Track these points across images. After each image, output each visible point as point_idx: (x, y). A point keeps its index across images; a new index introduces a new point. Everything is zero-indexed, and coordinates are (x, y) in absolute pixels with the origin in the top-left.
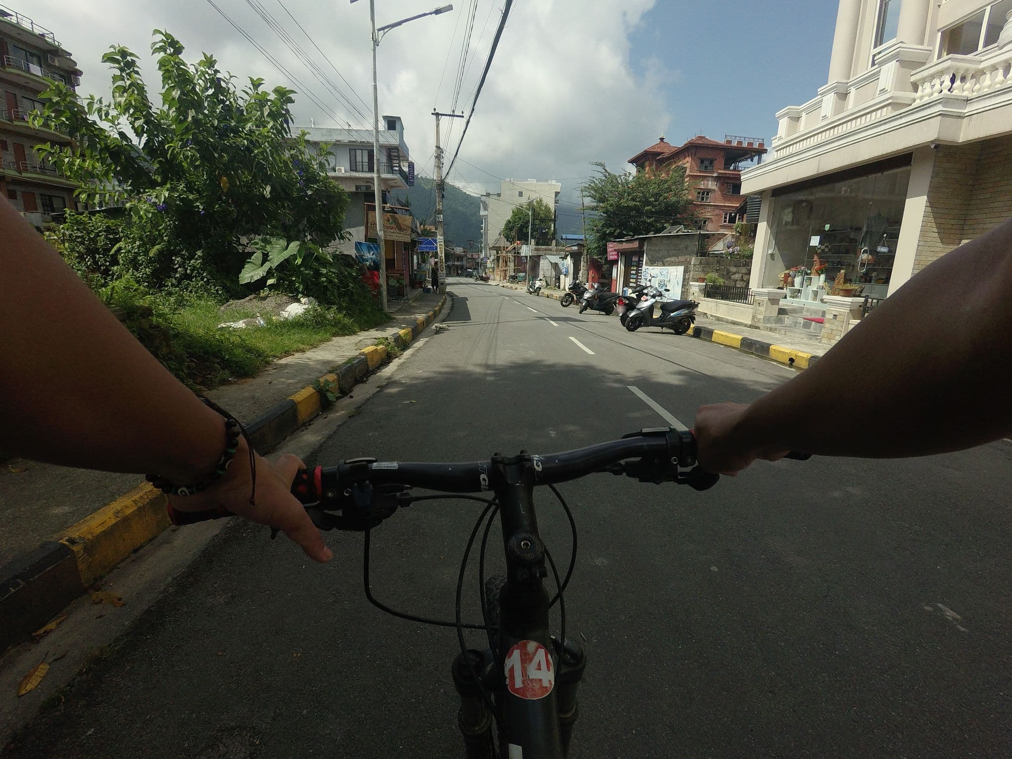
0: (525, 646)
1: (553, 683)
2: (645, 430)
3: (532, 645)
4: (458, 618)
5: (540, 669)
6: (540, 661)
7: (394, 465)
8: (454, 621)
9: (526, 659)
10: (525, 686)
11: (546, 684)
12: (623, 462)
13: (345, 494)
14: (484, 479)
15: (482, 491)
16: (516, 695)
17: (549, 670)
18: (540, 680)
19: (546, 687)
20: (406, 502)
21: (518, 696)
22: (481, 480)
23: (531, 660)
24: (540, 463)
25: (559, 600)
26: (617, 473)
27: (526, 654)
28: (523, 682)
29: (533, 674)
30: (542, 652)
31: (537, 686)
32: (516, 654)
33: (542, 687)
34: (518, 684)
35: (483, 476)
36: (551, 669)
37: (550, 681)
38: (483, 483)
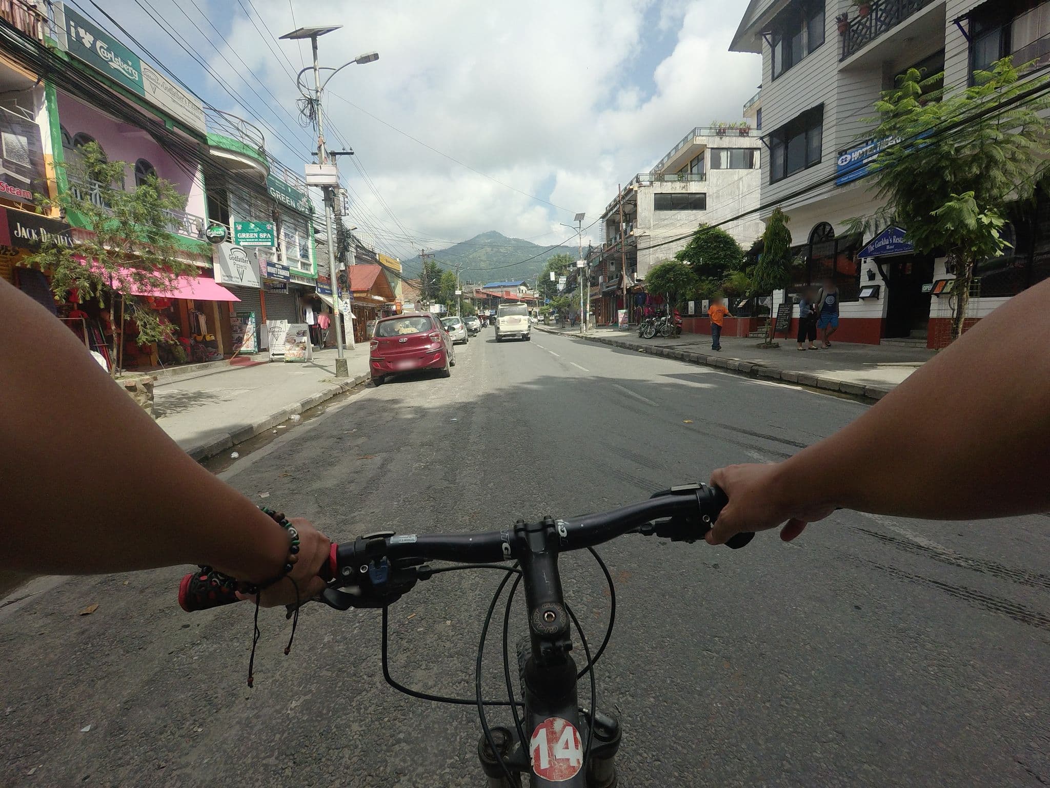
0: (552, 723)
1: (581, 762)
2: (674, 489)
3: (559, 723)
4: (478, 693)
5: (567, 748)
6: (567, 741)
7: (412, 538)
8: (474, 698)
9: (553, 738)
10: (551, 767)
11: (573, 763)
12: (653, 522)
13: (361, 570)
14: (506, 548)
15: (504, 560)
16: (542, 777)
17: (578, 749)
18: (568, 760)
19: (574, 767)
20: (426, 575)
21: (544, 778)
22: (504, 549)
23: (557, 739)
24: (564, 528)
25: (588, 673)
26: (647, 533)
27: (553, 733)
28: (550, 762)
29: (560, 753)
30: (569, 730)
31: (564, 766)
32: (542, 733)
33: (569, 767)
34: (544, 764)
35: (505, 545)
36: (579, 747)
37: (578, 760)
38: (505, 552)
